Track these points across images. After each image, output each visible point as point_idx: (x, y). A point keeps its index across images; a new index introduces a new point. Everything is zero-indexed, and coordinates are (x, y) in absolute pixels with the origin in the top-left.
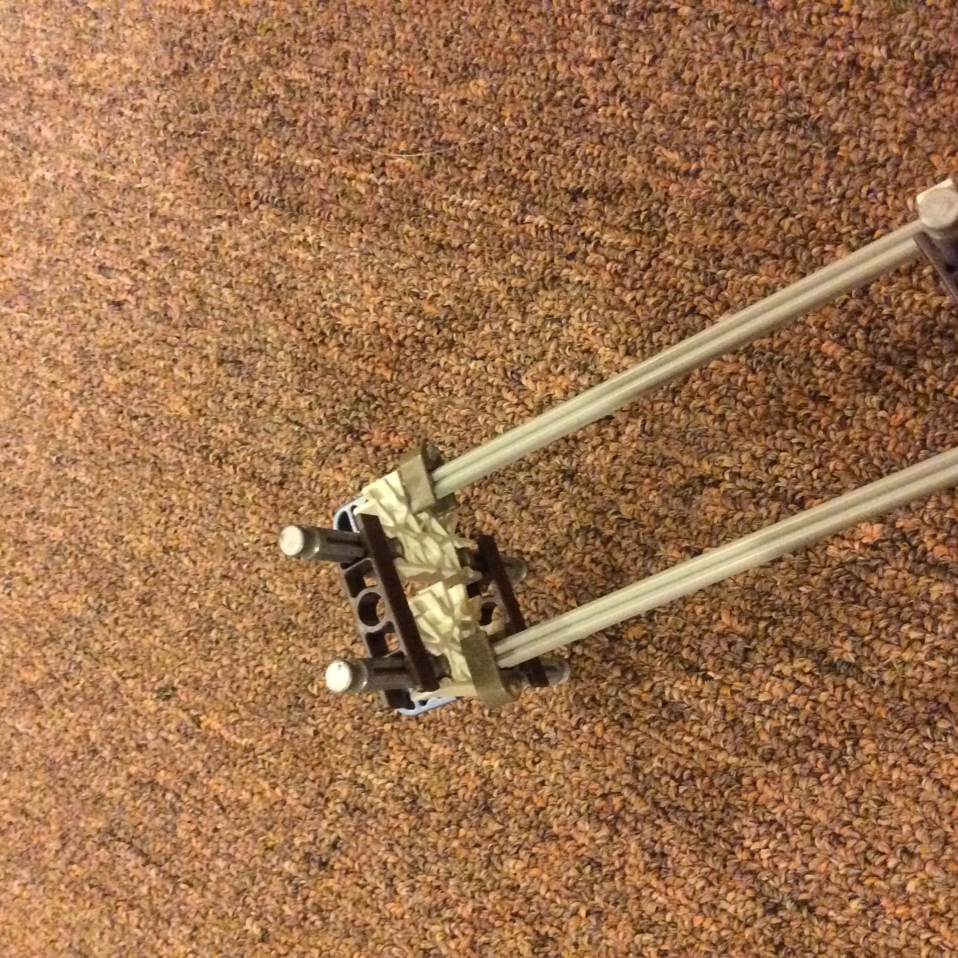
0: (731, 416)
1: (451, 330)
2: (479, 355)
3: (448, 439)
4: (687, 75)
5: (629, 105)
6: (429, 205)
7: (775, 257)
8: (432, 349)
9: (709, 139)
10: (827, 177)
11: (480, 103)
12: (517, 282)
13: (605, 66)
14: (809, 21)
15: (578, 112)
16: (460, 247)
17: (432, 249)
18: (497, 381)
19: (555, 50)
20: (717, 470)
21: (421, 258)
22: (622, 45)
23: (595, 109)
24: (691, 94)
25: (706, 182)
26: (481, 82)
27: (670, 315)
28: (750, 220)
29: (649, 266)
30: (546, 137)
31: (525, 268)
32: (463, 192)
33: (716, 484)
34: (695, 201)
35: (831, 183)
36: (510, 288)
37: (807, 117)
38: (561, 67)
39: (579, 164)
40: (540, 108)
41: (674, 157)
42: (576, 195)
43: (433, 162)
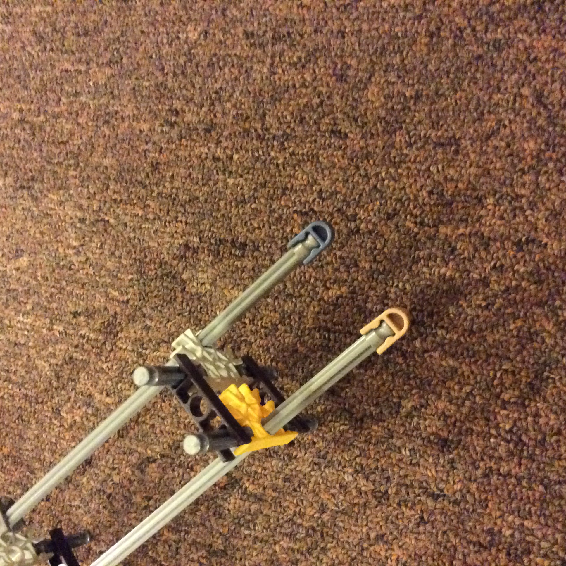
0: (157, 425)
1: (25, 389)
2: (40, 400)
3: (29, 448)
4: (117, 253)
5: (93, 268)
6: (8, 323)
7: (166, 342)
8: (17, 399)
9: (131, 284)
10: (182, 302)
11: (26, 269)
12: (53, 361)
13: (80, 249)
14: (165, 226)
15: (71, 272)
16: (24, 344)
17: (12, 345)
18: (49, 415)
19: (57, 241)
20: (154, 454)
21: (7, 351)
22: (87, 239)
23: (78, 271)
24: (120, 263)
25: (132, 306)
26: (25, 258)
27: (124, 375)
28: (153, 324)
29: (112, 350)
30: (58, 285)
31: (57, 353)
32: (23, 316)
33: (154, 461)
34: (128, 315)
35: (184, 304)
36: (50, 365)
37: (171, 272)
38: (61, 250)
39: (74, 299)
40: (54, 271)
41: (116, 294)
42: (76, 315)
43: (7, 300)
